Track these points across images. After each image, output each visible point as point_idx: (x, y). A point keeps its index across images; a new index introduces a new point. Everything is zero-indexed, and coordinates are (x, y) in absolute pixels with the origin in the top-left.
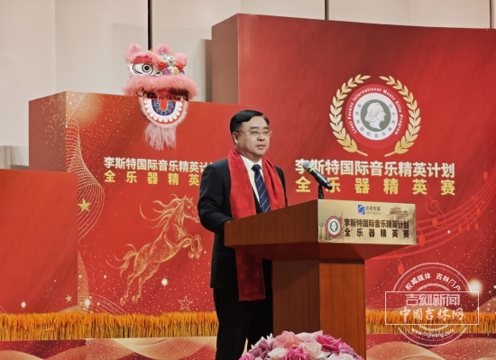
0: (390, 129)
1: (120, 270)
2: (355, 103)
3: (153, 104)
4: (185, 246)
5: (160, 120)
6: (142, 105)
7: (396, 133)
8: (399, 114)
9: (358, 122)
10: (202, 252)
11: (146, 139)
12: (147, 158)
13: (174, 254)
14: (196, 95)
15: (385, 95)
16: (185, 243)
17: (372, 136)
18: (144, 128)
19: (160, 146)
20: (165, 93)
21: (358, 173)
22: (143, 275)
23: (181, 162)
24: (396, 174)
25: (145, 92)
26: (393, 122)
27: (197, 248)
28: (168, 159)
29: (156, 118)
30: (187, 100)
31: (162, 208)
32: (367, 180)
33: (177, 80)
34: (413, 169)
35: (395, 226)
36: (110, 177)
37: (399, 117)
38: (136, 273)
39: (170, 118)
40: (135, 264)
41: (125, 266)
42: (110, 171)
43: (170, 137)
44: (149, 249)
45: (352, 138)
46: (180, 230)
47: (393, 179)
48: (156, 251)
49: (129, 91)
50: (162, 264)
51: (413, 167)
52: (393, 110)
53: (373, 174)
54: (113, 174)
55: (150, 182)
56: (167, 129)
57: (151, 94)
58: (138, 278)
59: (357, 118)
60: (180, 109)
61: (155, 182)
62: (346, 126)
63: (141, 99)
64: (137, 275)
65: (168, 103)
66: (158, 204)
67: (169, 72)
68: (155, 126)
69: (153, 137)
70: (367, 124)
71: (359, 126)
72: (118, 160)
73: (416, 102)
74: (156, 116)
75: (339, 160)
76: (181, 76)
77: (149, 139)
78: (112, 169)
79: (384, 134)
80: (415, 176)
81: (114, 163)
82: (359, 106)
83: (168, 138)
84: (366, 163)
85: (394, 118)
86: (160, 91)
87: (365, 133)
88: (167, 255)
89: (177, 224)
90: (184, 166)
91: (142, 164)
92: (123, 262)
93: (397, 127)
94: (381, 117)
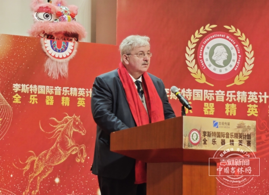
0: (231, 66)
1: (23, 170)
2: (205, 45)
3: (51, 44)
4: (74, 153)
5: (57, 56)
6: (43, 44)
7: (236, 69)
8: (238, 54)
9: (207, 60)
10: (87, 157)
11: (45, 70)
12: (46, 85)
13: (65, 159)
14: (84, 37)
15: (228, 40)
16: (73, 151)
17: (217, 71)
18: (44, 62)
19: (55, 76)
20: (61, 36)
21: (206, 99)
22: (40, 175)
23: (71, 89)
24: (235, 100)
25: (45, 34)
26: (234, 61)
27: (82, 155)
28: (62, 86)
29: (53, 55)
30: (77, 41)
31: (56, 124)
32: (213, 104)
33: (71, 26)
34: (248, 97)
35: (241, 137)
36: (17, 99)
37: (238, 57)
38: (35, 173)
39: (64, 54)
40: (35, 167)
41: (27, 168)
42: (17, 95)
43: (64, 69)
44: (45, 155)
45: (202, 72)
46: (70, 141)
47: (233, 104)
48: (51, 156)
49: (33, 33)
50: (55, 166)
51: (248, 95)
52: (234, 51)
53: (217, 100)
54: (20, 97)
55: (47, 103)
56: (62, 63)
57: (50, 36)
58: (37, 177)
59: (206, 57)
60: (72, 48)
61: (52, 103)
62: (198, 63)
63: (42, 39)
64: (36, 175)
65: (63, 43)
66: (54, 120)
67: (64, 19)
68: (52, 61)
69: (51, 69)
70: (213, 62)
71: (208, 63)
72: (23, 86)
73: (251, 46)
74: (54, 53)
75: (192, 89)
76: (73, 23)
77: (48, 71)
78: (19, 92)
79: (226, 70)
80: (249, 102)
81: (21, 88)
82: (208, 48)
83: (62, 70)
84: (213, 91)
85: (234, 57)
86: (57, 34)
87: (212, 68)
88: (60, 160)
89: (68, 136)
90: (74, 91)
91: (42, 89)
92: (25, 165)
93: (236, 64)
94: (224, 57)
